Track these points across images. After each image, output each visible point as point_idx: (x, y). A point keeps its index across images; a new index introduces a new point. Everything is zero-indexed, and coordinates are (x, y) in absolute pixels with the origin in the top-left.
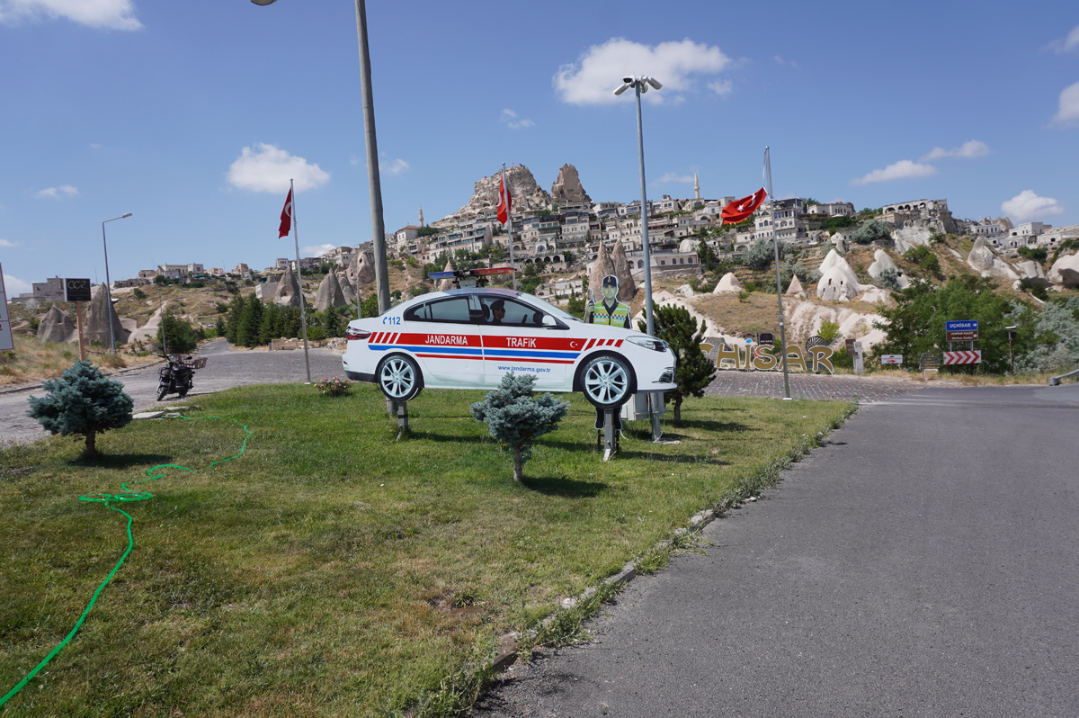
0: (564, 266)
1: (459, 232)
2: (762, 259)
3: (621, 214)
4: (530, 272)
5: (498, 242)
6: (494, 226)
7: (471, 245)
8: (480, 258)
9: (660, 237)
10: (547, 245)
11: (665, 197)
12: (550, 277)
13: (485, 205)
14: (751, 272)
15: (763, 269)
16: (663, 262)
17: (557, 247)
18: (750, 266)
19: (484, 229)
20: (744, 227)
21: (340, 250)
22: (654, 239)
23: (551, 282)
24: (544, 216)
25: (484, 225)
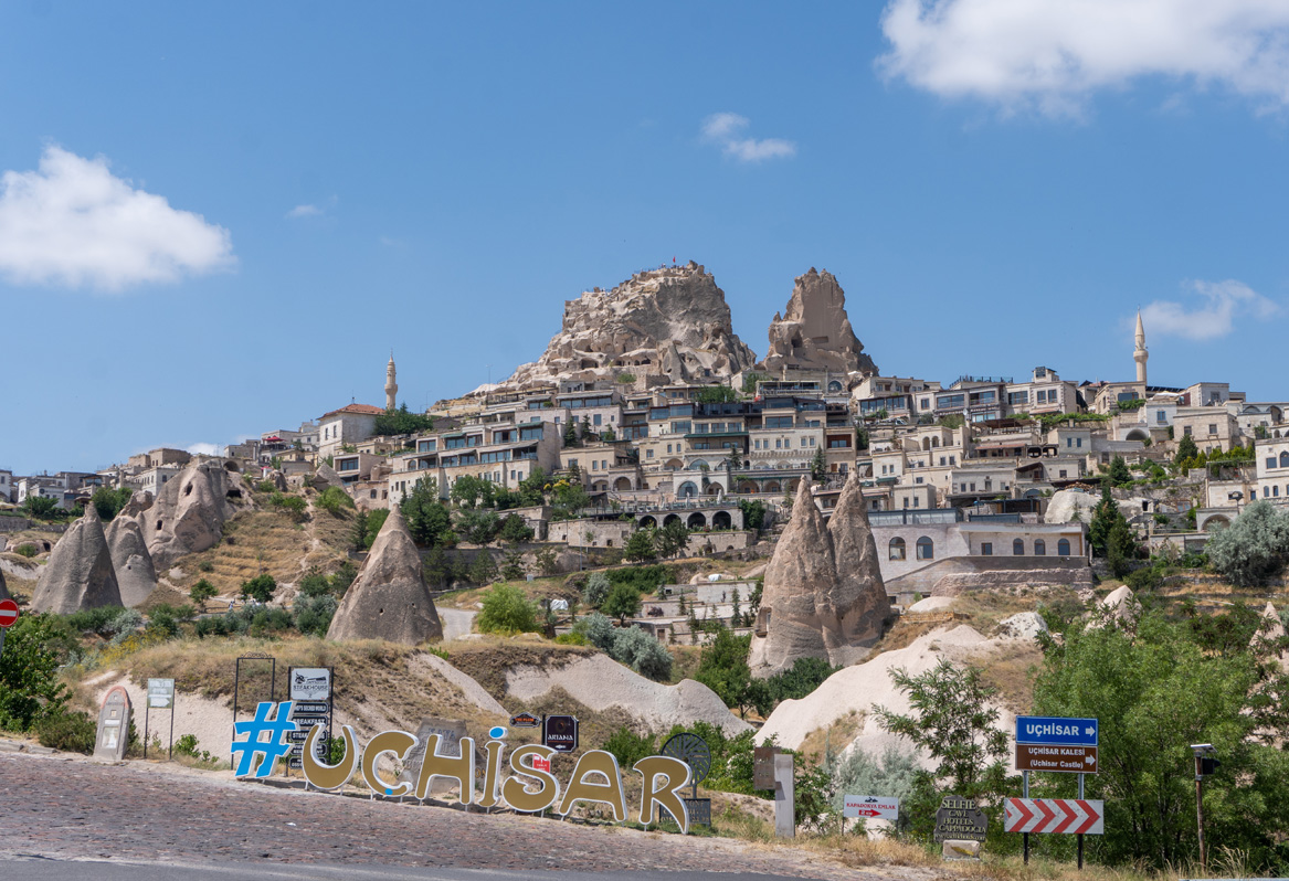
0: (739, 541)
1: (479, 429)
2: (1259, 557)
3: (920, 410)
4: (640, 550)
5: (574, 466)
6: (573, 419)
7: (499, 468)
8: (519, 504)
9: (1005, 479)
10: (705, 480)
11: (1040, 373)
12: (693, 568)
13: (585, 364)
14: (1228, 590)
15: (1263, 585)
16: (987, 548)
17: (731, 488)
18: (1227, 574)
19: (540, 426)
20: (1226, 466)
21: (158, 457)
22: (988, 483)
23: (693, 582)
24: (709, 403)
25: (547, 416)
